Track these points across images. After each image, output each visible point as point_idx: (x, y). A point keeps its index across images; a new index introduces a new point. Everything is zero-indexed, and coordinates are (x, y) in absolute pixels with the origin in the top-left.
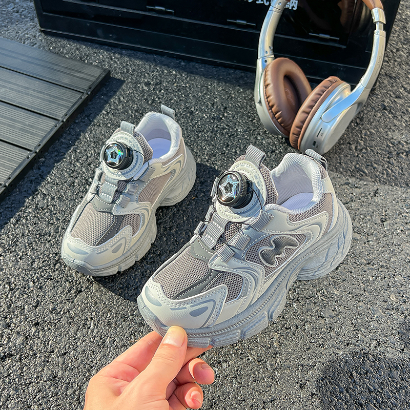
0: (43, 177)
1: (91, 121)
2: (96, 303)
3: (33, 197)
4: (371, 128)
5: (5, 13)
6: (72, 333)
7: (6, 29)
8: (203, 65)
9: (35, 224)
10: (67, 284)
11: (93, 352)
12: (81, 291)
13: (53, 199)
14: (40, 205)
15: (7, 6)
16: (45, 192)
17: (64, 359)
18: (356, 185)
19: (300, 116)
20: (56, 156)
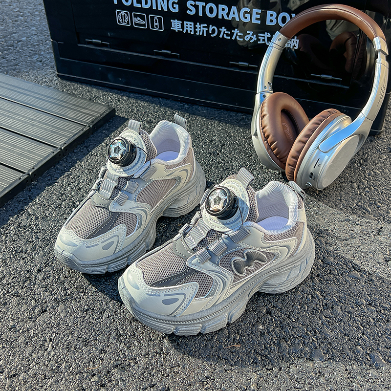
0: (31, 199)
1: (89, 152)
2: (59, 324)
3: (18, 216)
4: (376, 169)
5: (30, 62)
6: (26, 354)
7: (27, 74)
8: (206, 108)
9: (14, 241)
10: (33, 302)
11: (45, 376)
12: (46, 311)
13: (37, 218)
14: (23, 223)
15: (32, 57)
16: (30, 212)
17: (13, 381)
18: (357, 223)
19: (296, 145)
20: (49, 180)
